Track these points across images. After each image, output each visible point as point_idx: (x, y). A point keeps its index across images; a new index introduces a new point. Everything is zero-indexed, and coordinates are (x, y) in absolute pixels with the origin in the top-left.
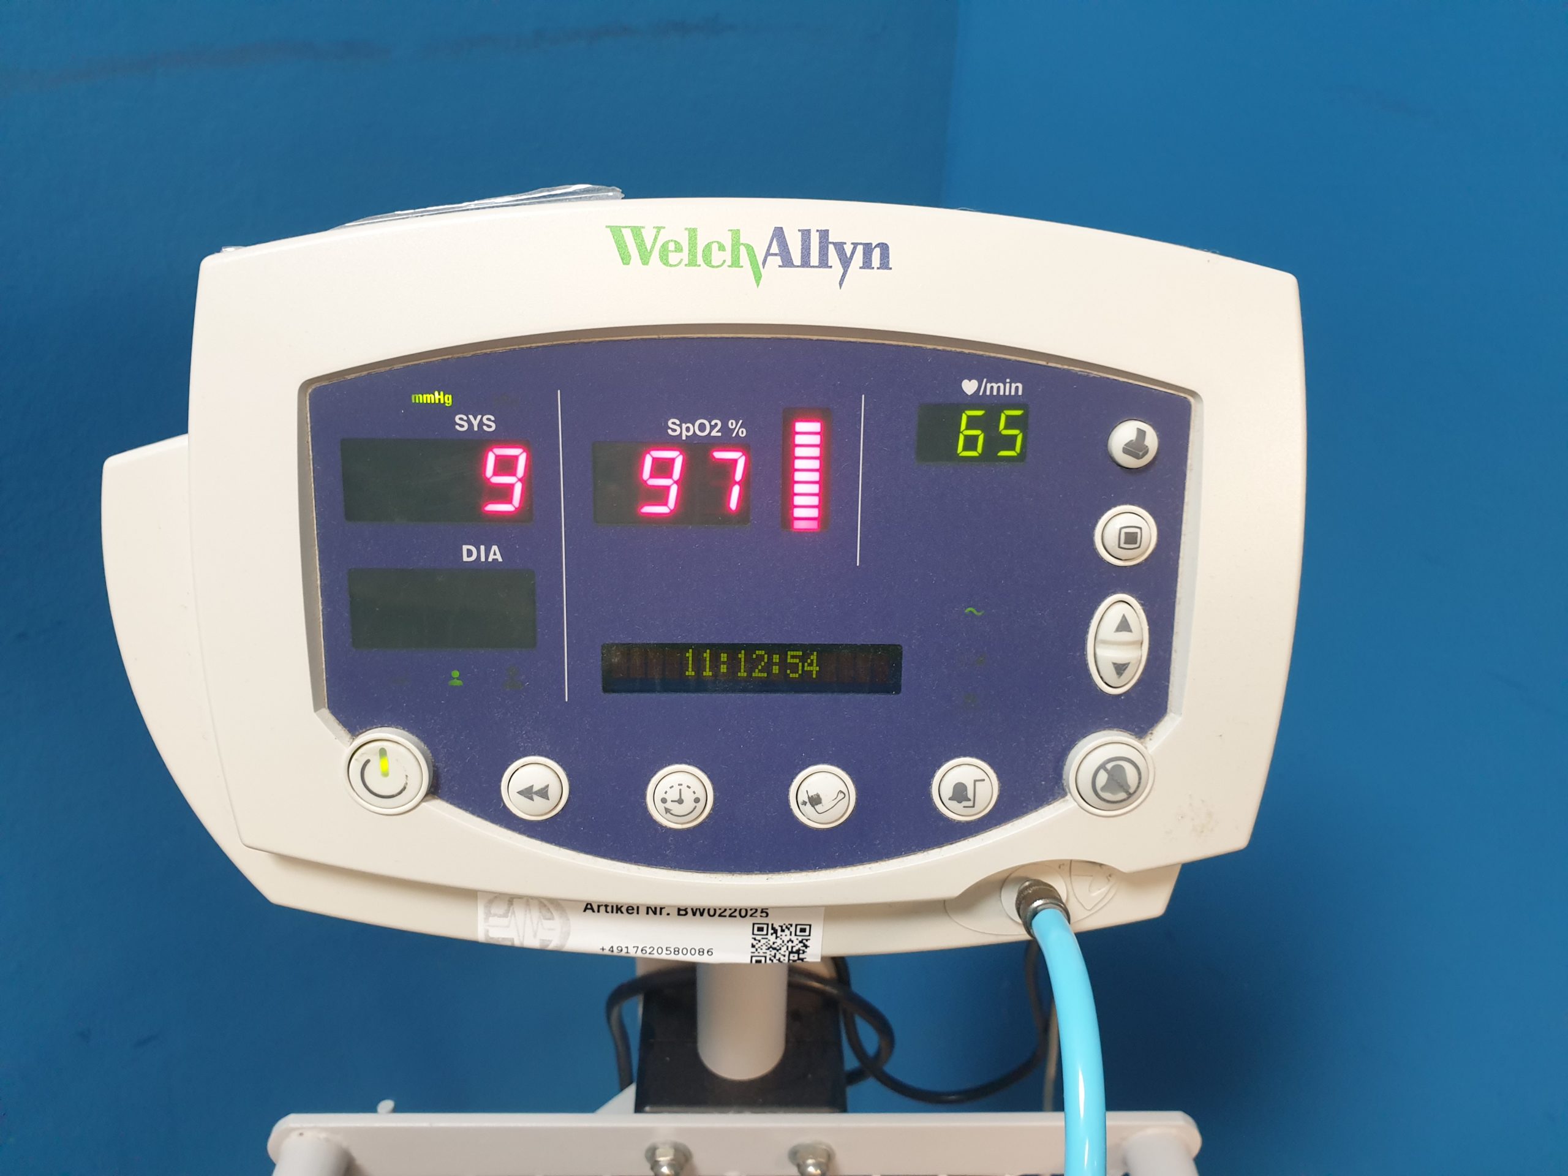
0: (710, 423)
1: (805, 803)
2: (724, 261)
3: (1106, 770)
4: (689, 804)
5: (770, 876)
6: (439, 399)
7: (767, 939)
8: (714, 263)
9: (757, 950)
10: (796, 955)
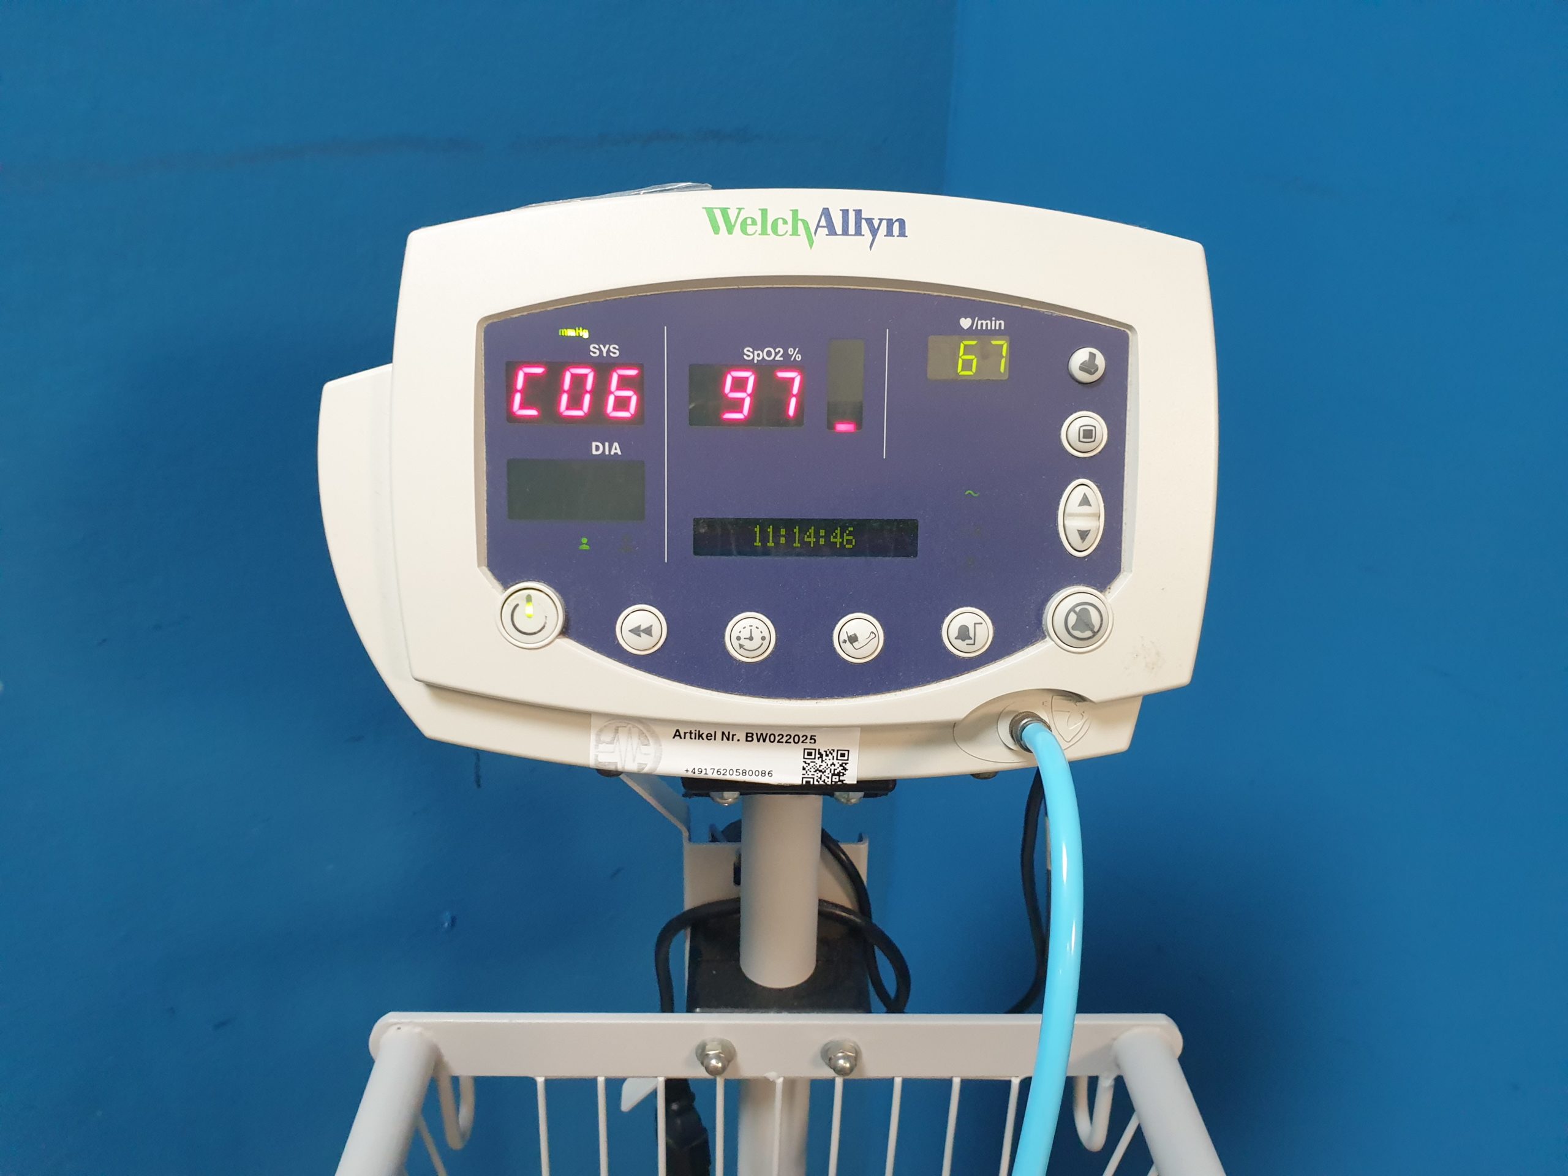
0: (775, 351)
1: (845, 642)
2: (787, 232)
3: (1075, 612)
4: (757, 641)
5: (818, 701)
6: (579, 333)
7: (814, 762)
8: (779, 233)
9: (807, 772)
10: (837, 777)
